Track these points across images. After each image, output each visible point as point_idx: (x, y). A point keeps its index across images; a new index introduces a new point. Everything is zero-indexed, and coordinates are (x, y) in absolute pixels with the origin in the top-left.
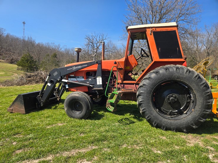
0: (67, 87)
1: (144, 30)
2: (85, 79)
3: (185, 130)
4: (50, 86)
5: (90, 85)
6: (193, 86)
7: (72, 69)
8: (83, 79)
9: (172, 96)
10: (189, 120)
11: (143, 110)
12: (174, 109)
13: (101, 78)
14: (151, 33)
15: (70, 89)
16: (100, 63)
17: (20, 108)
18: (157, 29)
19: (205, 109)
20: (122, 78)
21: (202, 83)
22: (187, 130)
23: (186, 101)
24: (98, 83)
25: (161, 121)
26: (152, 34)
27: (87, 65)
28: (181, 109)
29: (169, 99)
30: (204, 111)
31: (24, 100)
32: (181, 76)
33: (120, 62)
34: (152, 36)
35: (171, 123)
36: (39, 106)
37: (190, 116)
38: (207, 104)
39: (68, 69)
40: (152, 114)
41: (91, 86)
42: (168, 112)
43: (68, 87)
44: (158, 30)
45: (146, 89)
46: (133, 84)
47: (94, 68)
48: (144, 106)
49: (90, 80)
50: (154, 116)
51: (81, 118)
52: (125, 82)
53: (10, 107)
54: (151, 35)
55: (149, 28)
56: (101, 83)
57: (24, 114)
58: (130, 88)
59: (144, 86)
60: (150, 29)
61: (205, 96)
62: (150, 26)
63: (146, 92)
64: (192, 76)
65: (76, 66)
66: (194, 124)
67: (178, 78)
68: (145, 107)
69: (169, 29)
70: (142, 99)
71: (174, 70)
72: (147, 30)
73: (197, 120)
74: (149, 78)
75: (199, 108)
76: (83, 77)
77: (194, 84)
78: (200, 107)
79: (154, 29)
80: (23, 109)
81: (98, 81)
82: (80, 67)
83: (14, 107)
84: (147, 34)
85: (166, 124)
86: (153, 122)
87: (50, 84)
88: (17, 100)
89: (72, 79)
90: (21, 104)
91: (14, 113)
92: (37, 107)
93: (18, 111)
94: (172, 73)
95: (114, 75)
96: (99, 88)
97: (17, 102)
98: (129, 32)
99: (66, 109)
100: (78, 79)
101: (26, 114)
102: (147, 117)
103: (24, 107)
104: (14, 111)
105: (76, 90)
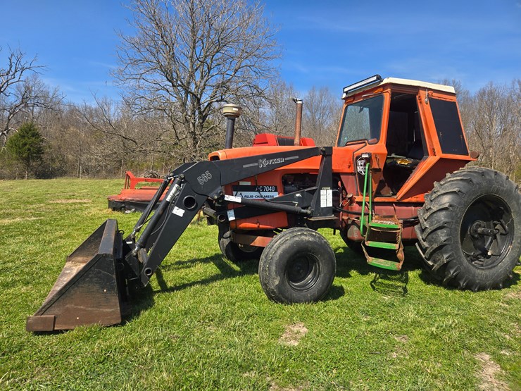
0: (232, 218)
1: (413, 91)
2: (281, 195)
4: (181, 215)
5: (303, 210)
6: (513, 206)
7: (256, 164)
8: (276, 195)
9: (480, 226)
11: (447, 258)
13: (330, 192)
15: (238, 222)
16: (327, 153)
17: (99, 305)
20: (375, 190)
24: (323, 205)
25: (474, 275)
26: (428, 102)
27: (297, 157)
28: (485, 247)
29: (476, 231)
31: (116, 272)
33: (378, 154)
35: (486, 277)
39: (244, 166)
40: (461, 264)
41: (306, 213)
42: (468, 256)
43: (234, 218)
44: (436, 96)
45: (454, 214)
46: (390, 204)
47: (314, 164)
49: (299, 197)
50: (465, 268)
52: (377, 200)
53: (44, 310)
54: (427, 104)
55: (424, 89)
56: (330, 205)
57: (114, 326)
60: (427, 93)
62: (425, 86)
63: (454, 221)
64: (512, 189)
65: (270, 157)
67: (497, 191)
69: (448, 98)
70: (448, 235)
71: (491, 177)
72: (421, 92)
75: (519, 243)
76: (276, 187)
77: (515, 203)
78: (519, 241)
79: (430, 92)
80: (113, 307)
82: (279, 161)
83: (68, 306)
84: (418, 101)
85: (480, 280)
86: (460, 279)
87: (183, 211)
88: (87, 276)
89: (244, 193)
90: (103, 288)
91: (67, 330)
92: (128, 294)
93: (87, 319)
94: (490, 181)
95: (339, 183)
96: (325, 215)
97: (87, 285)
98: (389, 90)
99: (277, 282)
100: (263, 194)
101: (123, 324)
102: (452, 272)
103: (115, 300)
104: (65, 324)
105: (256, 226)
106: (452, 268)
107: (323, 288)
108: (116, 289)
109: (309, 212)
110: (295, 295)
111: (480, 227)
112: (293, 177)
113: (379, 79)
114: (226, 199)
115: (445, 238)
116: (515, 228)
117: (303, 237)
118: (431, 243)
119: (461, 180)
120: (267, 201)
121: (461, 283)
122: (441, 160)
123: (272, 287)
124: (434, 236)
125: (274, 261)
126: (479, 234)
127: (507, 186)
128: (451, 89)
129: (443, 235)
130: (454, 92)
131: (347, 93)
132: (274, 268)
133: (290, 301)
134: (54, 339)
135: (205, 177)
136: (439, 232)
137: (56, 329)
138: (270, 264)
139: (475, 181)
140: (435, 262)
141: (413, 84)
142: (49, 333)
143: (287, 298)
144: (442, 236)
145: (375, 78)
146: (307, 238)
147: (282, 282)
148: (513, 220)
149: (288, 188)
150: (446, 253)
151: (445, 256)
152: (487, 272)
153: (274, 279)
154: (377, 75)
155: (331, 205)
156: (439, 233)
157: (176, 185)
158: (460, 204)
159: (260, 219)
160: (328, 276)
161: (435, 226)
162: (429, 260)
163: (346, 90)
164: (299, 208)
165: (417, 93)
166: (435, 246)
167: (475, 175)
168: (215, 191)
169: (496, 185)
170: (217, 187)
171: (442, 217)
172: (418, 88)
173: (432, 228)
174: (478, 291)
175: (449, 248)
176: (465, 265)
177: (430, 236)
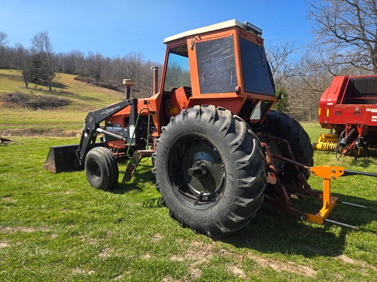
0: (104, 140)
3: (209, 233)
7: (105, 112)
8: (120, 129)
10: (213, 214)
12: (206, 190)
13: (134, 128)
14: (193, 46)
16: (131, 103)
17: (52, 165)
18: (202, 37)
19: (238, 196)
21: (233, 143)
22: (211, 232)
27: (119, 107)
30: (237, 200)
31: (55, 154)
32: (202, 127)
33: (151, 100)
34: (194, 51)
36: (78, 165)
37: (216, 207)
38: (241, 186)
39: (102, 113)
44: (205, 38)
49: (126, 131)
54: (192, 49)
55: (190, 37)
56: (134, 136)
57: (55, 173)
59: (158, 143)
61: (237, 169)
62: (191, 34)
64: (218, 128)
65: (109, 108)
66: (221, 224)
69: (223, 34)
72: (188, 41)
73: (226, 217)
75: (229, 193)
76: (121, 125)
77: (221, 144)
78: (230, 191)
79: (198, 38)
80: (54, 167)
81: (130, 132)
82: (113, 110)
83: (48, 163)
87: (87, 135)
89: (109, 128)
90: (52, 159)
97: (50, 156)
100: (115, 128)
105: (113, 146)
109: (124, 140)
114: (97, 130)
135: (91, 120)
137: (48, 169)
159: (115, 142)
164: (122, 138)
168: (93, 126)
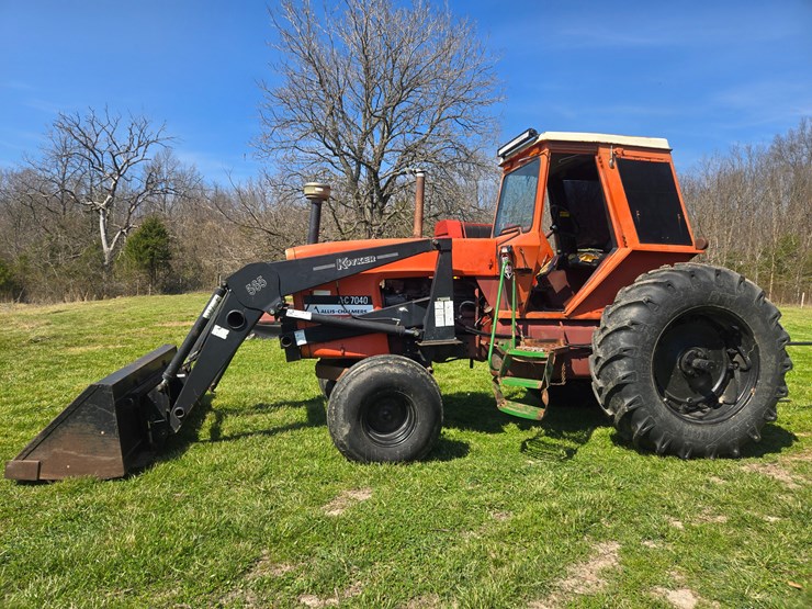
0: (301, 342)
1: (590, 150)
2: (378, 309)
3: (735, 452)
4: (225, 337)
5: (407, 331)
6: (755, 324)
7: (334, 266)
8: (370, 309)
9: (697, 356)
11: (630, 405)
12: (697, 393)
13: (450, 304)
14: (613, 162)
15: (312, 348)
16: (444, 248)
17: (94, 452)
18: (625, 152)
20: (524, 301)
21: (772, 316)
22: (739, 449)
23: (725, 368)
24: (439, 323)
25: (680, 433)
26: (615, 164)
27: (397, 254)
28: (714, 390)
29: (689, 364)
31: (119, 408)
32: (729, 296)
34: (616, 171)
35: (705, 436)
39: (315, 269)
40: (656, 414)
41: (413, 335)
42: (680, 403)
43: (305, 342)
44: (630, 155)
45: (639, 336)
46: (555, 322)
47: (425, 263)
48: (633, 390)
49: (404, 312)
50: (662, 420)
51: (409, 459)
52: (530, 315)
53: (26, 453)
54: (613, 167)
55: (607, 145)
56: (450, 322)
57: (115, 479)
58: (545, 337)
59: (634, 327)
60: (612, 151)
62: (610, 141)
63: (640, 347)
64: (752, 296)
65: (352, 255)
66: (756, 430)
67: (722, 301)
68: (636, 393)
69: (656, 157)
70: (629, 369)
71: (709, 278)
72: (602, 150)
74: (648, 301)
75: (768, 384)
76: (369, 298)
77: (758, 319)
78: (769, 381)
79: (619, 150)
80: (113, 456)
81: (438, 314)
82: (368, 260)
83: (55, 450)
84: (599, 165)
85: (693, 441)
86: (656, 438)
87: (227, 332)
88: (79, 414)
89: (321, 307)
90: (100, 430)
91: (53, 481)
92: (151, 441)
93: (80, 468)
94: (707, 286)
95: (477, 290)
96: (442, 338)
97: (78, 425)
98: (547, 150)
99: (346, 432)
100: (350, 308)
101: (126, 477)
102: (640, 426)
103: (116, 446)
104: (52, 472)
105: (340, 353)
106: (639, 420)
107: (420, 442)
108: (117, 431)
109: (417, 334)
110: (376, 450)
111: (699, 358)
112: (402, 284)
113: (533, 134)
114: (288, 314)
115: (624, 374)
116: (762, 360)
117: (387, 368)
118: (606, 381)
119: (655, 283)
120: (354, 318)
121: (658, 445)
122: (634, 253)
123: (341, 438)
124: (609, 370)
125: (343, 402)
126: (695, 369)
127: (740, 293)
128: (662, 143)
129: (622, 368)
130: (667, 147)
131: (503, 156)
132: (341, 411)
133: (367, 459)
134: (36, 490)
135: (257, 285)
136: (616, 364)
137: (41, 478)
138: (337, 406)
139: (677, 284)
140: (615, 410)
141: (585, 140)
142: (32, 483)
143: (363, 455)
144: (621, 370)
145: (527, 135)
146: (391, 370)
147: (354, 431)
148: (756, 346)
149: (390, 299)
150: (628, 396)
151: (627, 401)
152: (707, 429)
153: (342, 426)
154: (529, 130)
155: (452, 323)
156: (616, 366)
157: (217, 296)
158: (649, 320)
159: (347, 343)
160: (427, 425)
161: (610, 355)
162: (606, 406)
163: (501, 152)
164: (402, 328)
165: (597, 153)
166: (611, 386)
167: (680, 275)
168: (273, 304)
169: (717, 292)
170: (274, 298)
171: (622, 341)
172: (597, 145)
173: (606, 359)
174: (691, 458)
175: (632, 388)
176: (662, 416)
177: (604, 371)
